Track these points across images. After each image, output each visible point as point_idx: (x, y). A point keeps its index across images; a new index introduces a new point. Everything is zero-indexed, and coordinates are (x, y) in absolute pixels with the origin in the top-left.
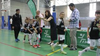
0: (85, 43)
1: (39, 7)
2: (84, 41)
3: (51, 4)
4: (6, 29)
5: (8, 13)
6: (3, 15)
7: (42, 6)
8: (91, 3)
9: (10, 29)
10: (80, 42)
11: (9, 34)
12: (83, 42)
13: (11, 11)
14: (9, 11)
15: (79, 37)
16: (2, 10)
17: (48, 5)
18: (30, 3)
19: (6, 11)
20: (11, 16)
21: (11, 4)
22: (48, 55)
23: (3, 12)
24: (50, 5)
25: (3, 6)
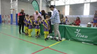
0: (80, 37)
1: (42, 6)
4: (14, 24)
5: (16, 11)
6: (12, 13)
8: (85, 3)
9: (17, 25)
14: (17, 9)
15: (75, 32)
16: (11, 9)
17: (49, 5)
18: (34, 3)
19: (14, 10)
22: (50, 46)
23: (12, 11)
25: (11, 6)
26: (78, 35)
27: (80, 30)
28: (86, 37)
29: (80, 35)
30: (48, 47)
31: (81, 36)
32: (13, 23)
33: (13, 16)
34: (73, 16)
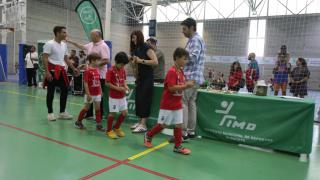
1: (112, 21)
2: (230, 122)
3: (144, 15)
4: (13, 81)
6: (4, 42)
7: (120, 21)
8: (253, 18)
9: (24, 83)
10: (222, 124)
11: (21, 98)
12: (228, 125)
13: (27, 30)
14: (24, 29)
16: (1, 28)
17: (138, 18)
18: (85, 9)
19: (12, 29)
20: (28, 44)
21: (27, 9)
22: (132, 158)
23: (5, 33)
24: (142, 19)
25: (4, 15)
26: (227, 120)
27: (232, 103)
28: (252, 127)
29: (233, 121)
30: (126, 162)
31: (236, 124)
32: (9, 77)
33: (9, 50)
34: (214, 57)
